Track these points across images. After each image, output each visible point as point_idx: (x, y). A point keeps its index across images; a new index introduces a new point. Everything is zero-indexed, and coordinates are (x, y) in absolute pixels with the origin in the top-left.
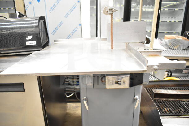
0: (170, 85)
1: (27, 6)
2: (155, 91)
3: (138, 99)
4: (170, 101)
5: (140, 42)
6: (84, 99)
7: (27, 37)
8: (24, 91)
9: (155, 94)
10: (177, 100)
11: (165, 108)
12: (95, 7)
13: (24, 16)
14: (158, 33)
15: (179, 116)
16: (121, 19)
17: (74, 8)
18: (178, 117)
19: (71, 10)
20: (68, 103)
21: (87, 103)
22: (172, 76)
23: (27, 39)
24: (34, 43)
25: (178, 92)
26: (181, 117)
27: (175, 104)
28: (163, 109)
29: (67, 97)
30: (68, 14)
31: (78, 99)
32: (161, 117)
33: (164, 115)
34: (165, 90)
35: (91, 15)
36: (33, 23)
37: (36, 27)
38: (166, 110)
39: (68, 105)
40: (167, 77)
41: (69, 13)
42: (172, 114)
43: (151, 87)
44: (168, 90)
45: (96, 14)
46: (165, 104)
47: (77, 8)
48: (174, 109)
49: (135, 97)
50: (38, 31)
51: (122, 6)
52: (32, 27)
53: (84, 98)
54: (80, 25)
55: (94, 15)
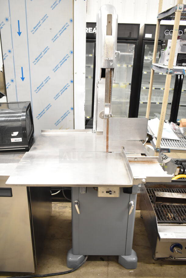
0: (179, 186)
1: (9, 84)
2: (158, 194)
3: (133, 205)
4: (174, 206)
5: (140, 140)
6: (75, 203)
7: (13, 134)
8: (11, 196)
9: (157, 197)
10: (183, 205)
11: (169, 214)
12: (92, 66)
13: (3, 95)
14: (180, 107)
15: (180, 223)
16: (128, 84)
17: (65, 88)
18: (178, 225)
19: (63, 91)
20: (53, 203)
21: (79, 207)
22: (185, 173)
23: (12, 135)
24: (20, 140)
25: (183, 196)
26: (181, 225)
27: (179, 210)
28: (167, 215)
29: (52, 194)
30: (57, 96)
31: (66, 197)
32: (157, 224)
33: (164, 222)
34: (170, 193)
35: (86, 77)
36: (20, 116)
37: (23, 120)
38: (170, 217)
39: (53, 205)
40: (179, 174)
41: (60, 94)
42: (175, 221)
43: (156, 188)
44: (173, 193)
45: (92, 76)
46: (170, 209)
47: (70, 89)
48: (179, 215)
49: (130, 203)
50: (25, 124)
51: (130, 66)
52: (19, 121)
53: (76, 201)
54: (72, 109)
55: (90, 77)
